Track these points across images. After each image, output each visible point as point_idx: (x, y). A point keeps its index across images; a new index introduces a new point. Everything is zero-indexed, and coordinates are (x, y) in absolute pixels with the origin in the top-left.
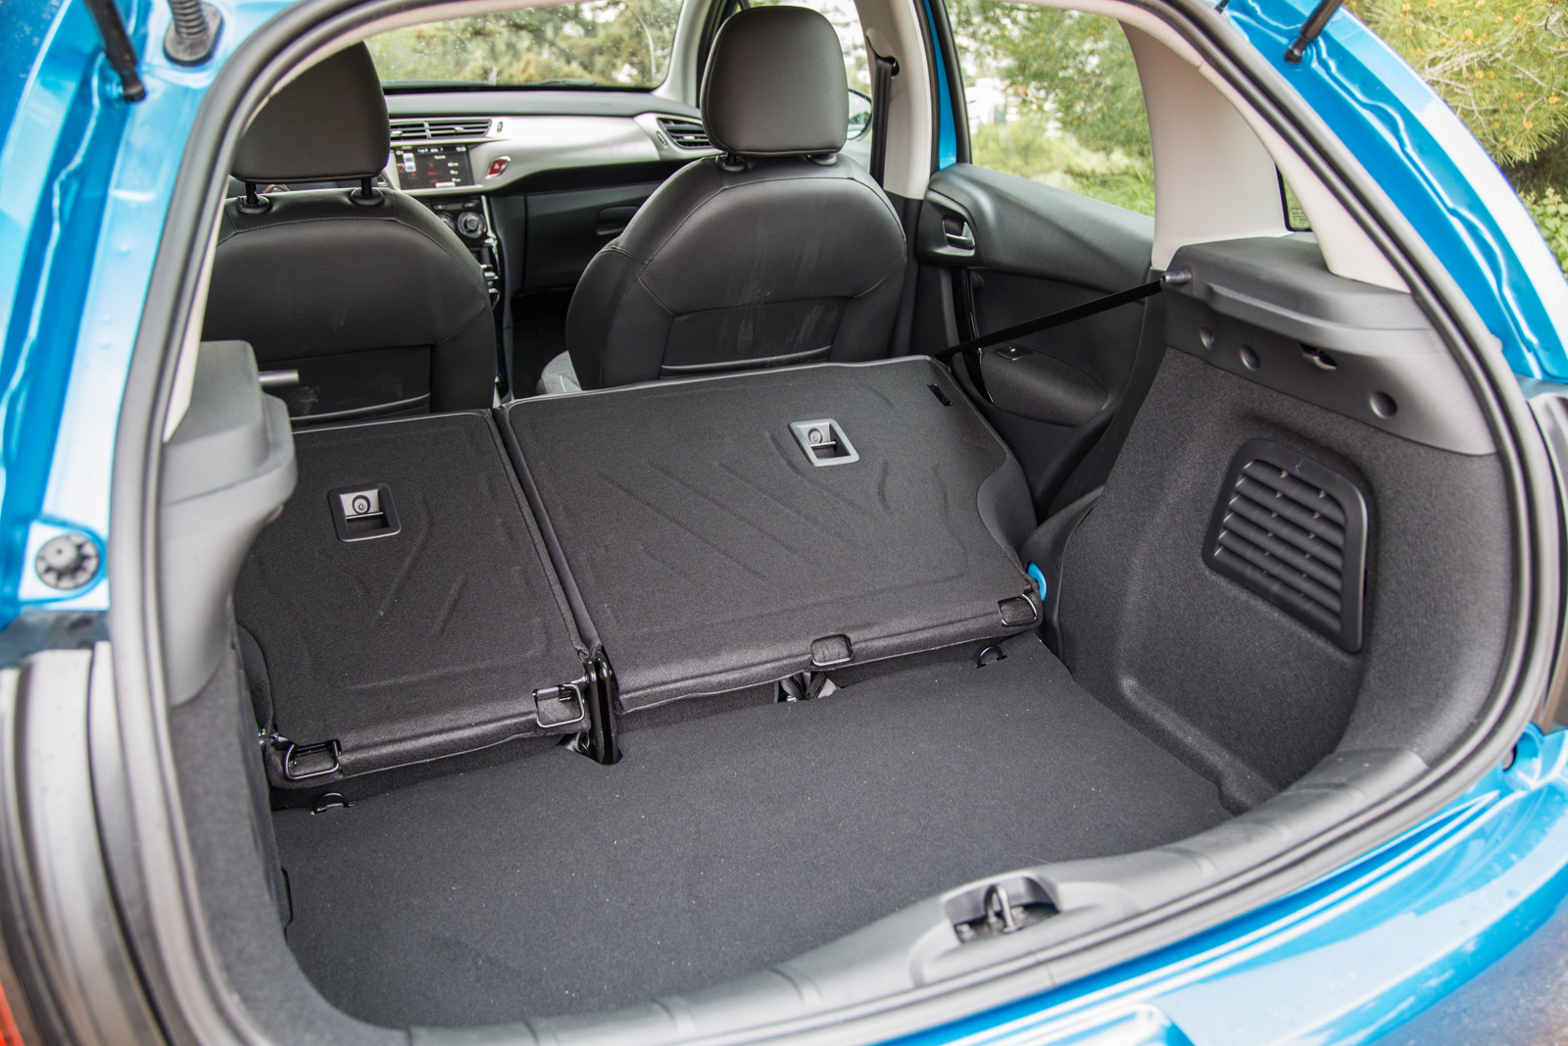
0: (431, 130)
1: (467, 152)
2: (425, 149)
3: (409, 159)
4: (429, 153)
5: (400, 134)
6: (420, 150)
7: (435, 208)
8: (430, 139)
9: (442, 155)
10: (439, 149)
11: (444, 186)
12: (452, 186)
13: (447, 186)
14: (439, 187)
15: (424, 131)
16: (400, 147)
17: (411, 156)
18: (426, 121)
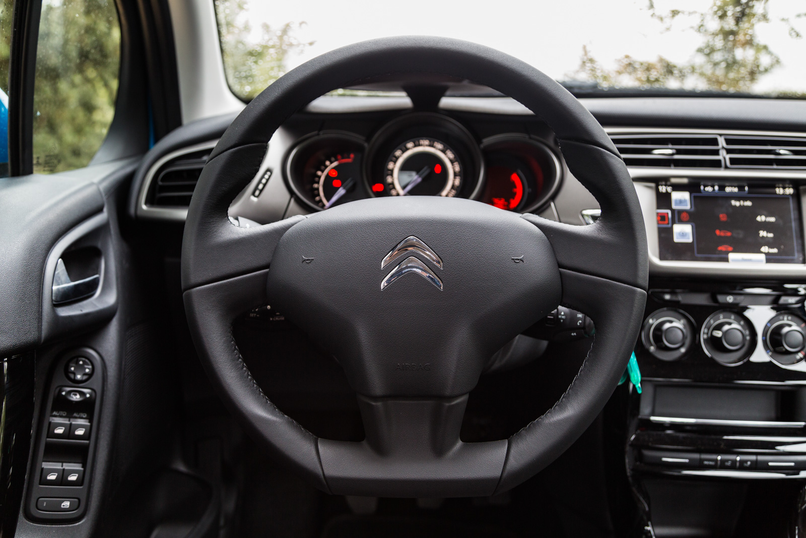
0: (729, 151)
1: (797, 196)
2: (713, 186)
3: (681, 202)
4: (721, 193)
5: (673, 154)
6: (705, 186)
7: (721, 298)
8: (726, 168)
9: (745, 199)
10: (741, 188)
11: (744, 260)
12: (759, 261)
13: (750, 260)
14: (735, 261)
15: (716, 152)
16: (665, 180)
17: (685, 196)
18: (721, 135)
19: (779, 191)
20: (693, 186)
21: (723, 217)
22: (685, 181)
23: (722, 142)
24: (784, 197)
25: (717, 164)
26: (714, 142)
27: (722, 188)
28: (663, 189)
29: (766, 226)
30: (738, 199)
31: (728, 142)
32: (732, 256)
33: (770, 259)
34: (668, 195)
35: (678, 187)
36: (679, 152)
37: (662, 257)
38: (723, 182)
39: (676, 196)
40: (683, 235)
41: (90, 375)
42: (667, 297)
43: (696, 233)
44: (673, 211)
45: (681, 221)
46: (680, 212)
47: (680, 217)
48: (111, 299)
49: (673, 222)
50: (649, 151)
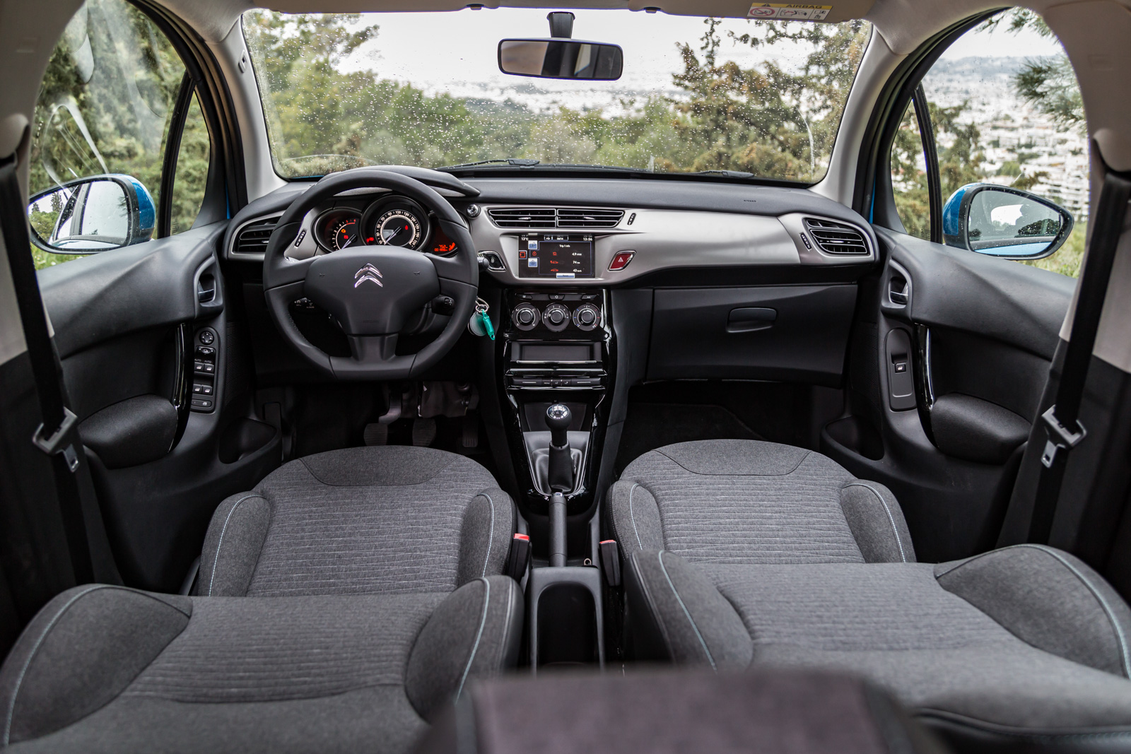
0: (559, 218)
1: (593, 242)
2: (550, 237)
3: (533, 245)
4: (555, 241)
5: (529, 220)
6: (546, 237)
7: (552, 297)
8: (557, 227)
9: (567, 244)
10: (565, 238)
11: (564, 276)
12: (572, 276)
13: (567, 276)
14: (559, 276)
15: (553, 218)
16: (526, 233)
17: (536, 242)
18: (557, 209)
19: (585, 239)
20: (540, 237)
21: (555, 254)
22: (536, 234)
23: (557, 212)
24: (588, 243)
25: (552, 225)
26: (552, 212)
27: (555, 238)
28: (523, 239)
29: (577, 258)
30: (563, 244)
31: (560, 212)
32: (558, 274)
33: (578, 275)
34: (526, 242)
35: (532, 238)
36: (533, 218)
37: (520, 277)
38: (555, 235)
39: (530, 242)
40: (533, 263)
41: (212, 341)
42: (524, 297)
43: (540, 262)
44: (528, 251)
45: (532, 257)
46: (532, 251)
47: (531, 254)
48: (221, 302)
49: (528, 257)
50: (517, 218)
